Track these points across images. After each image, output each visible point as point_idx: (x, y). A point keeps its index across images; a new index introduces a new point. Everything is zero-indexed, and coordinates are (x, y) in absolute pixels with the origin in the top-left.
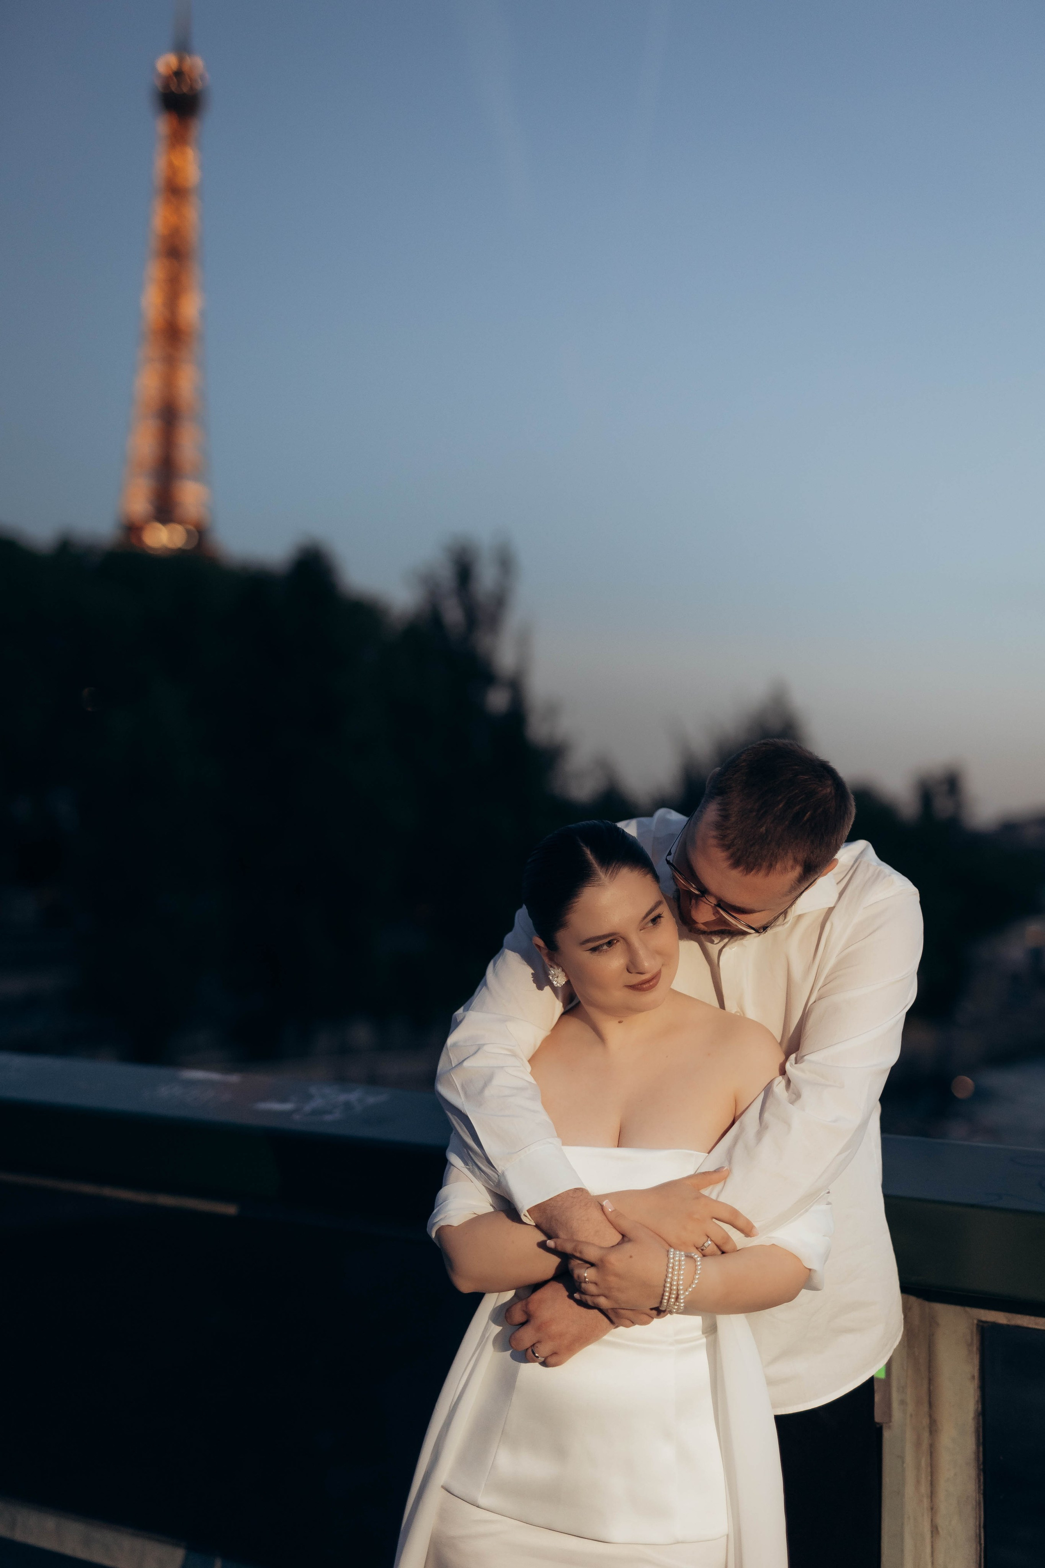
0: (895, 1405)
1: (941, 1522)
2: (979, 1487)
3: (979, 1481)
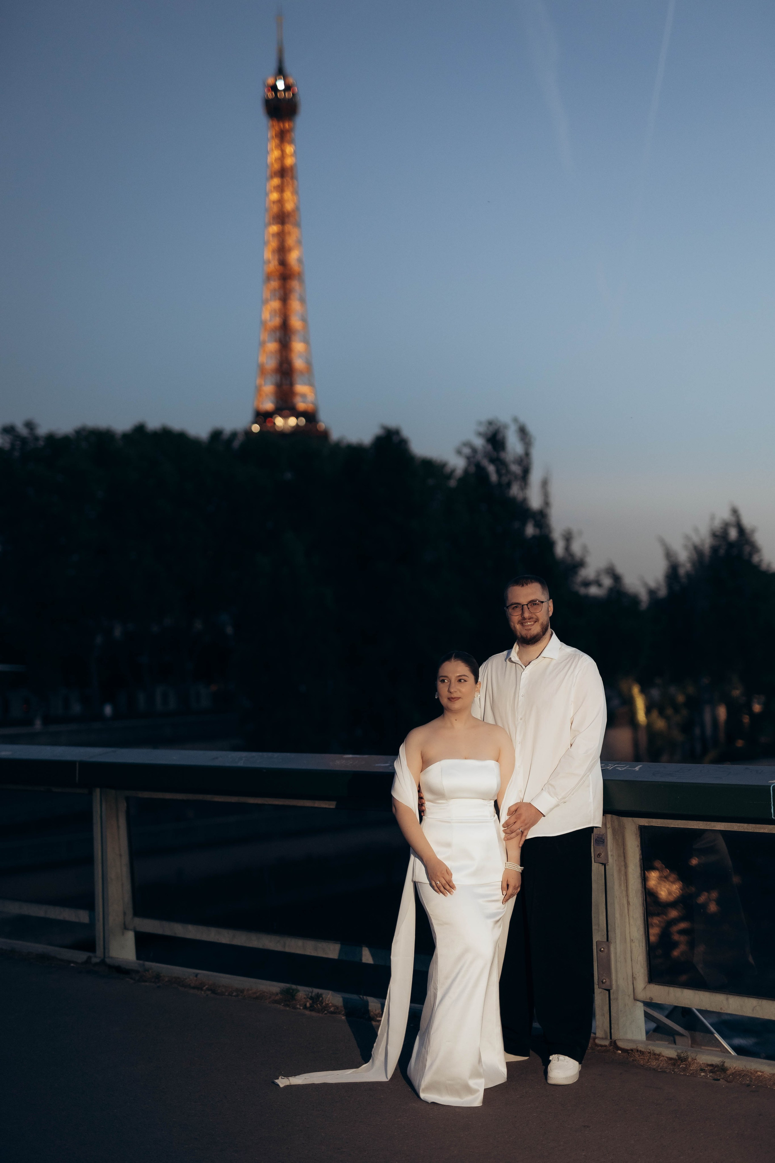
0: (610, 857)
1: (631, 900)
2: (643, 886)
3: (642, 884)
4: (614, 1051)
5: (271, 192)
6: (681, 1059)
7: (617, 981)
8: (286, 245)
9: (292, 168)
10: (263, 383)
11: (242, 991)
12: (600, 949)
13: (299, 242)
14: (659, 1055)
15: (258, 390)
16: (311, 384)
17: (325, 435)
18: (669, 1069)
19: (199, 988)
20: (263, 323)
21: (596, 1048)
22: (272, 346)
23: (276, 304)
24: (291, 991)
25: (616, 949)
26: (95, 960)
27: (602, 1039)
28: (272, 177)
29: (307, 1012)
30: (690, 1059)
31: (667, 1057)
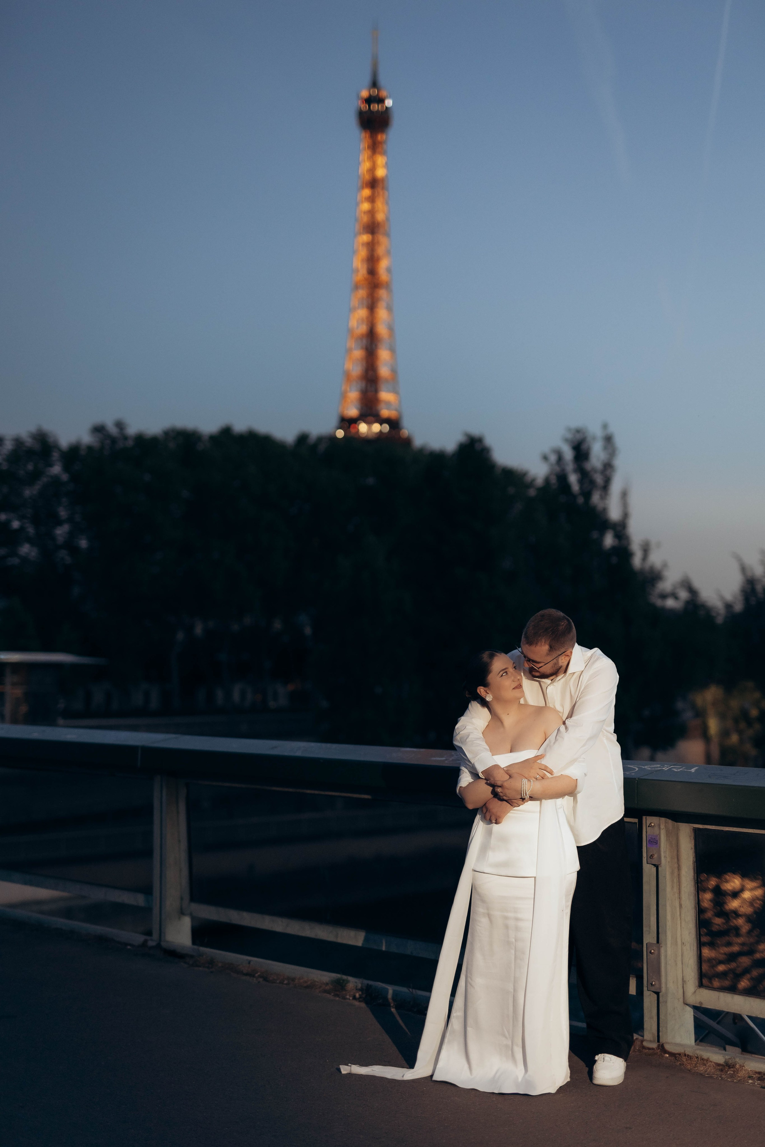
0: (663, 858)
4: (661, 1054)
5: (362, 202)
6: (728, 1065)
7: (666, 984)
8: (376, 255)
9: (383, 180)
10: (348, 389)
11: (293, 980)
12: (651, 951)
13: (388, 253)
14: (707, 1060)
15: (344, 396)
16: (395, 391)
17: (408, 442)
18: (716, 1075)
19: (251, 974)
20: (351, 331)
21: (644, 1050)
22: (358, 353)
23: (362, 313)
24: (342, 981)
25: (666, 951)
26: (151, 943)
27: (650, 1041)
28: (363, 188)
29: (357, 1003)
30: (737, 1066)
31: (714, 1063)
